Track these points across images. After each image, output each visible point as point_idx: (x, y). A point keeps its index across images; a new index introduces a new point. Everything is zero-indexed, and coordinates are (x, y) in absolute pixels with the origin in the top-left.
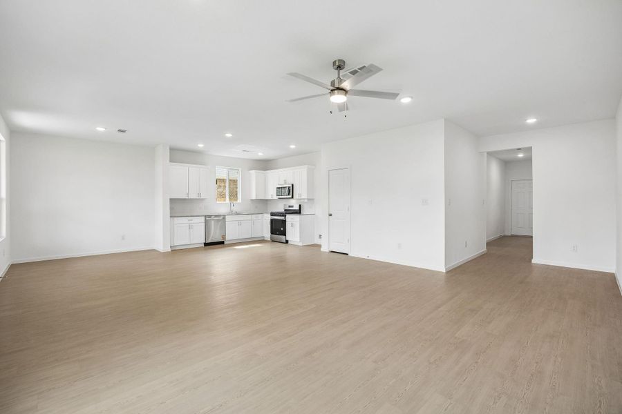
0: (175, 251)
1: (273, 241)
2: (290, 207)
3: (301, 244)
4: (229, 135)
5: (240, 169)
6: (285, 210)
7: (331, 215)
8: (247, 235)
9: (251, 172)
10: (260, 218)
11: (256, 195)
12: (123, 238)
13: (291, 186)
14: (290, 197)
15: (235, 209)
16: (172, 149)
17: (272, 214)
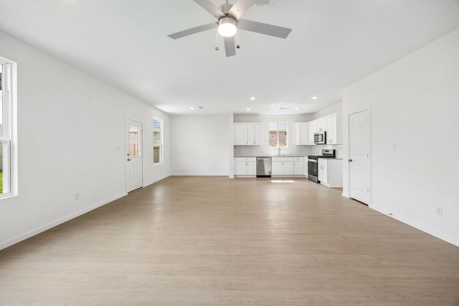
0: (236, 178)
1: (310, 179)
2: (326, 151)
3: (329, 186)
4: (253, 98)
5: (287, 123)
6: (323, 154)
7: (351, 161)
8: (290, 172)
9: (296, 124)
10: (300, 160)
11: (300, 142)
12: (214, 167)
13: (323, 133)
14: (323, 142)
15: (282, 152)
16: (235, 115)
17: (310, 157)
